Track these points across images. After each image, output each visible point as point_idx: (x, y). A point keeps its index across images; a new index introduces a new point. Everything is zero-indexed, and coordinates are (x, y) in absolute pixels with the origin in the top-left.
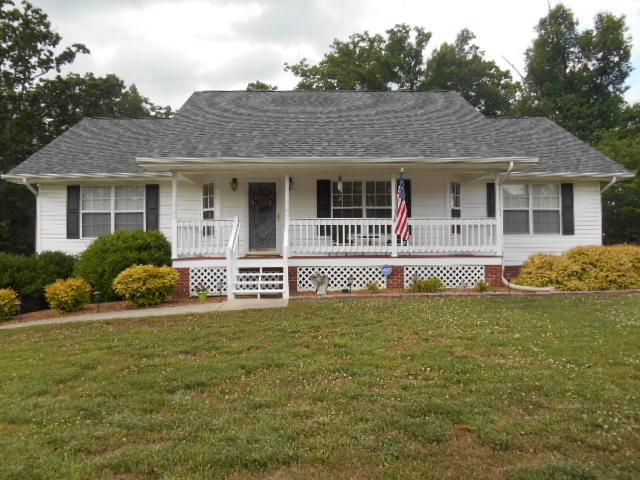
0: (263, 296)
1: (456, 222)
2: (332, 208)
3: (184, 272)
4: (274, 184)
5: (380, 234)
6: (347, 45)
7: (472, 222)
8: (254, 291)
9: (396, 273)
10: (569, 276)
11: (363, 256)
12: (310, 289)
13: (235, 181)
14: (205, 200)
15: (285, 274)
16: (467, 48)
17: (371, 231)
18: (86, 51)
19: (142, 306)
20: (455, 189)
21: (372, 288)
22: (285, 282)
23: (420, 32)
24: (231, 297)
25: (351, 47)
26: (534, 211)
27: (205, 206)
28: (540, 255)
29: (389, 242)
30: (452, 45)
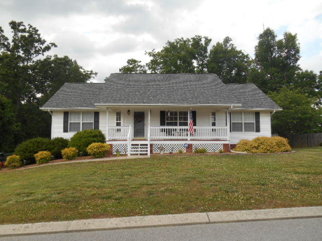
0: (140, 154)
1: (214, 127)
2: (166, 121)
3: (111, 145)
4: (144, 112)
5: (184, 132)
6: (174, 43)
7: (220, 128)
8: (137, 153)
9: (190, 147)
10: (253, 148)
11: (178, 140)
12: (157, 152)
13: (129, 111)
14: (117, 118)
15: (149, 146)
16: (228, 45)
17: (180, 130)
18: (56, 46)
19: (97, 158)
20: (214, 114)
21: (181, 152)
22: (149, 149)
23: (206, 39)
24: (129, 155)
25: (175, 44)
26: (244, 123)
27: (117, 120)
28: (243, 140)
29: (187, 135)
30: (222, 44)
